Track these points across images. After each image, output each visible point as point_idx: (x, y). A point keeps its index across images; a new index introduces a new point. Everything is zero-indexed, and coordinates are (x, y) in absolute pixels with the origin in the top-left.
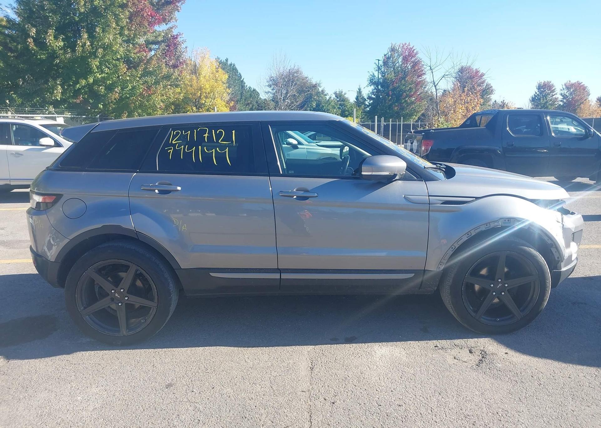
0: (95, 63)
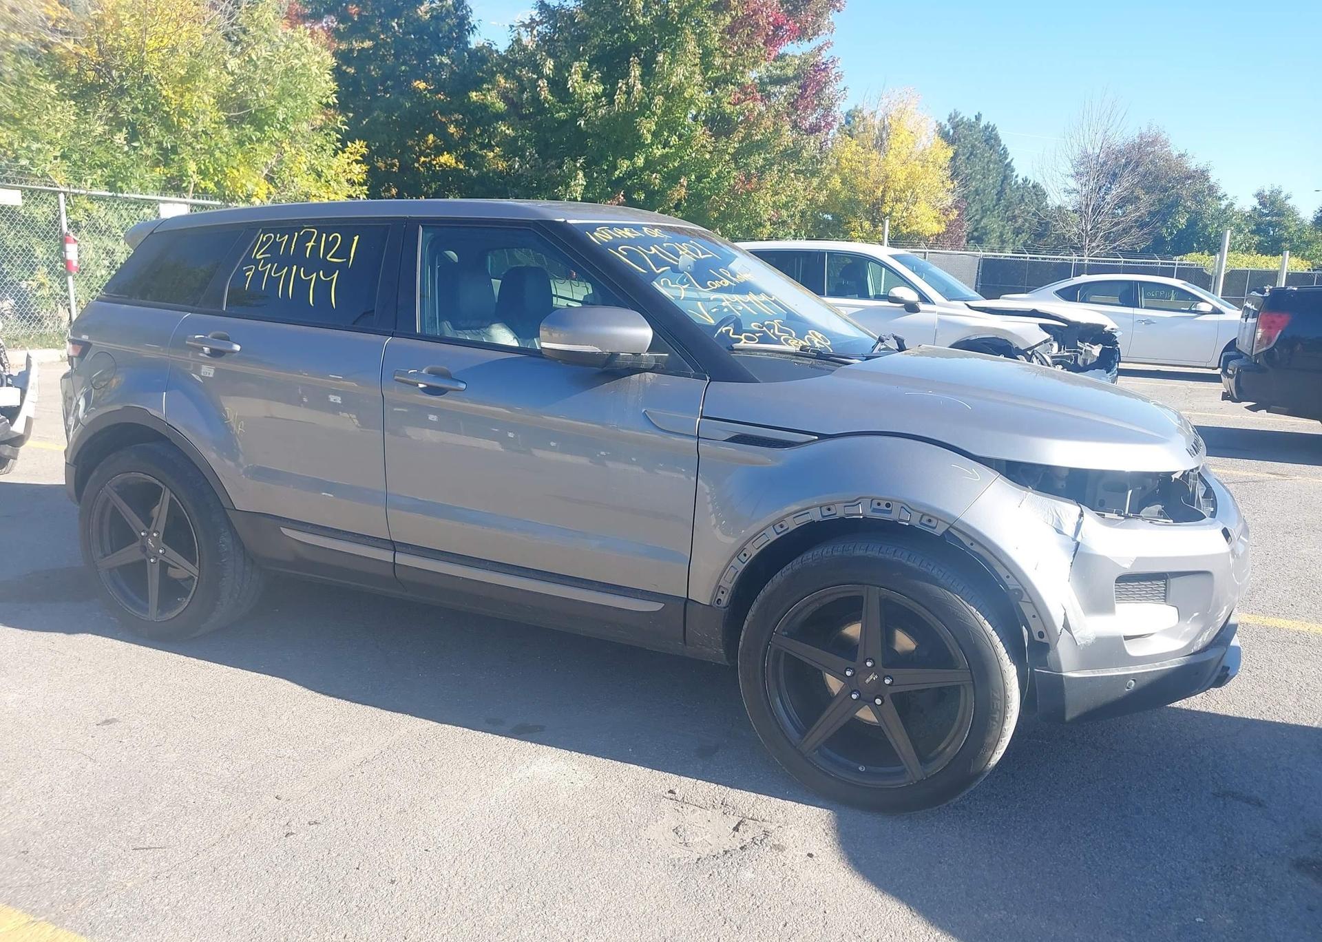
0: (647, 127)
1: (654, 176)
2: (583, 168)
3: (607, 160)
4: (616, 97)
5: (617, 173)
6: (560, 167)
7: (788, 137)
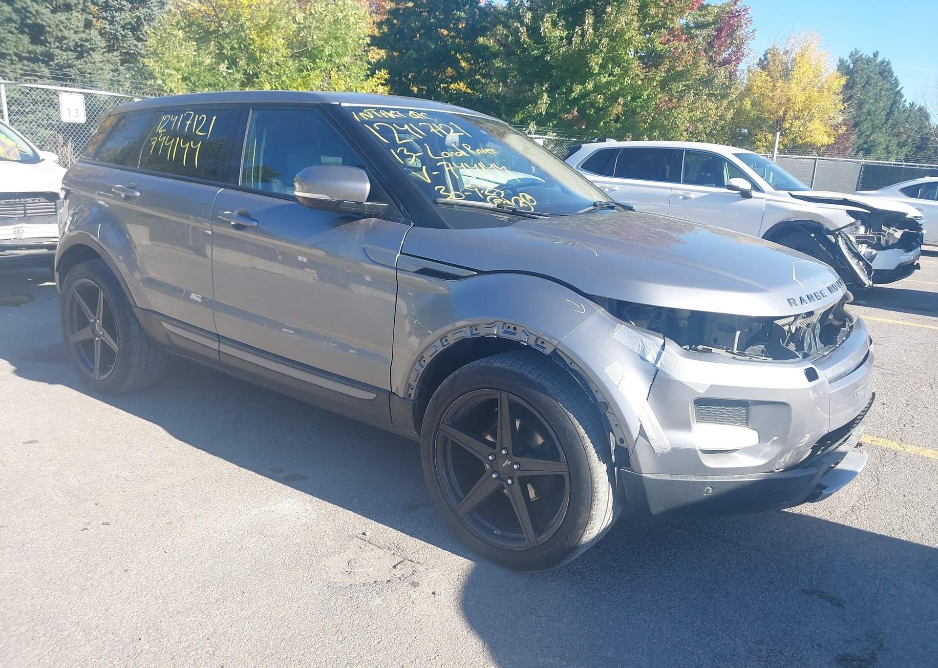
0: (595, 62)
1: (599, 97)
2: (547, 91)
3: (566, 85)
4: (573, 39)
5: (573, 94)
6: (531, 90)
7: (703, 68)
